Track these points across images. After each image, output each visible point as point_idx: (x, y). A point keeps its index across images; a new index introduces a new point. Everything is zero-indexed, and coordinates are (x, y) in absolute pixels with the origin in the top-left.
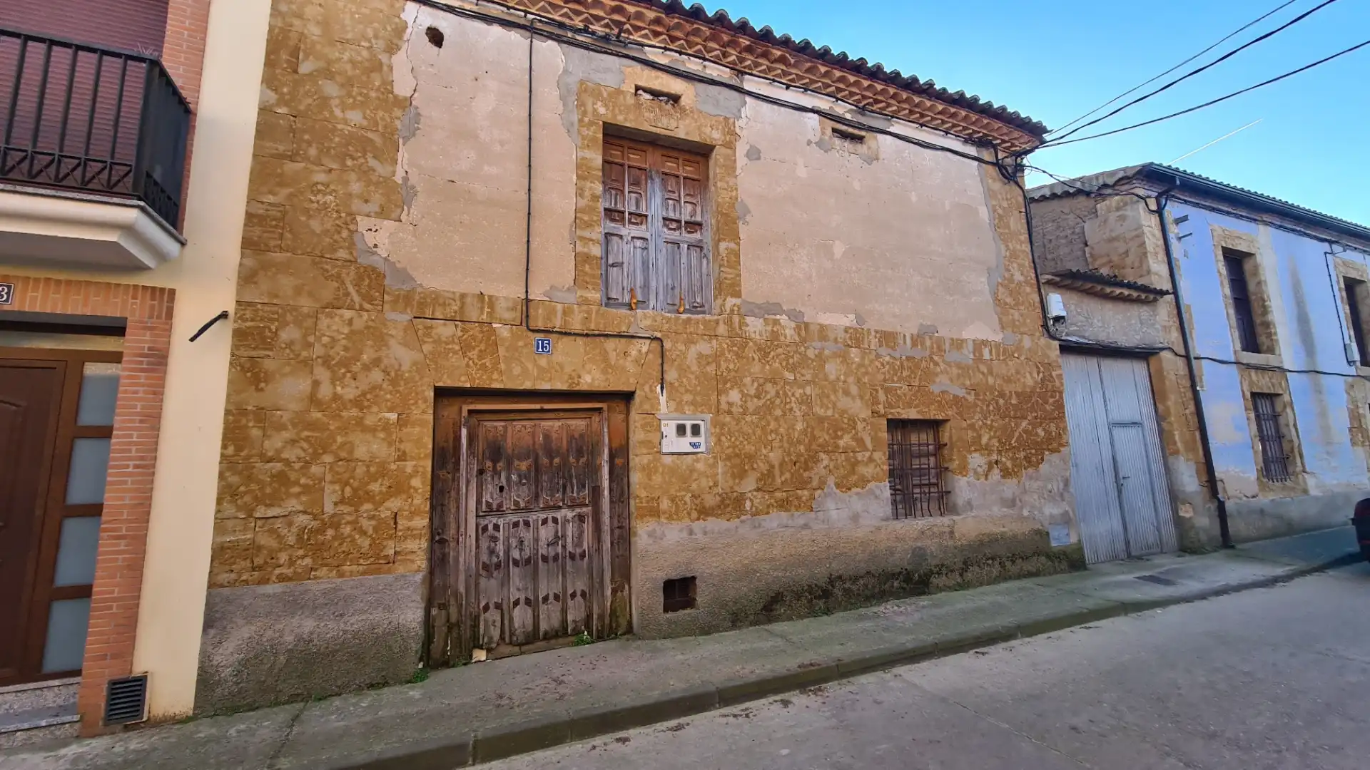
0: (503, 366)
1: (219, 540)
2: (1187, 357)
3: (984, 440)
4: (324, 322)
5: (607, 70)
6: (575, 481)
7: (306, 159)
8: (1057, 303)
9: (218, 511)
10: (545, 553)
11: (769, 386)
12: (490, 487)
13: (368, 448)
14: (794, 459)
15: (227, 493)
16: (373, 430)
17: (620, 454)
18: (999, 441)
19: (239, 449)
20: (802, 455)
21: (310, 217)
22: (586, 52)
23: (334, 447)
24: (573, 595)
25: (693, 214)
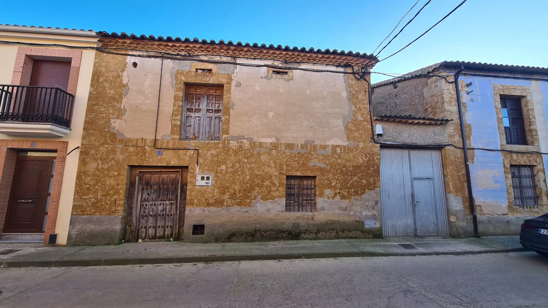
0: (147, 159)
1: (74, 203)
2: (463, 149)
3: (333, 184)
4: (101, 148)
5: (186, 66)
6: (170, 193)
7: (99, 105)
8: (379, 129)
9: (74, 197)
10: (160, 214)
11: (237, 164)
12: (145, 193)
13: (110, 182)
14: (245, 189)
15: (77, 192)
16: (111, 177)
17: (184, 185)
18: (341, 185)
19: (79, 181)
20: (248, 188)
21: (99, 120)
22: (179, 61)
23: (101, 181)
24: (168, 227)
25: (219, 107)
